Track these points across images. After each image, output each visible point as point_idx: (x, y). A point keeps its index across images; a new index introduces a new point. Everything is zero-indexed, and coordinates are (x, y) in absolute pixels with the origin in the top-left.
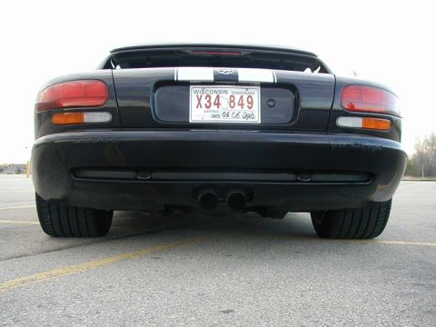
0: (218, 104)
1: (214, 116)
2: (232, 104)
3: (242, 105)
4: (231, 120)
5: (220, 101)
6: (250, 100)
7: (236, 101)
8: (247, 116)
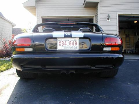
0: (66, 44)
1: (65, 48)
2: (70, 44)
3: (73, 44)
4: (70, 49)
5: (67, 43)
6: (76, 43)
7: (72, 43)
8: (75, 48)
